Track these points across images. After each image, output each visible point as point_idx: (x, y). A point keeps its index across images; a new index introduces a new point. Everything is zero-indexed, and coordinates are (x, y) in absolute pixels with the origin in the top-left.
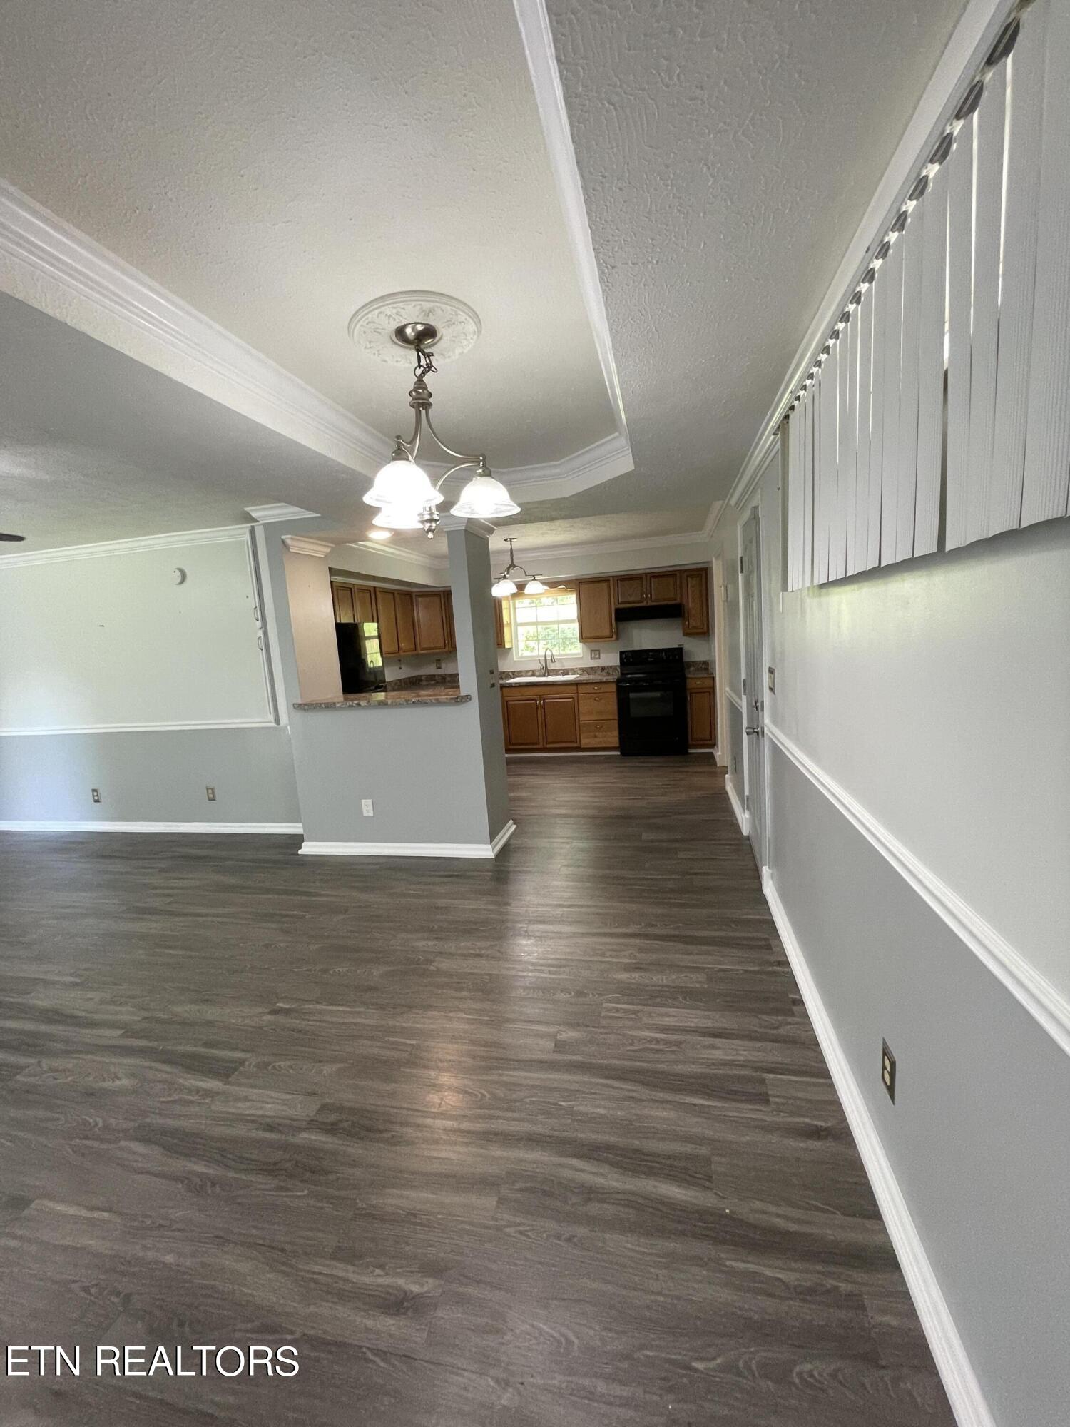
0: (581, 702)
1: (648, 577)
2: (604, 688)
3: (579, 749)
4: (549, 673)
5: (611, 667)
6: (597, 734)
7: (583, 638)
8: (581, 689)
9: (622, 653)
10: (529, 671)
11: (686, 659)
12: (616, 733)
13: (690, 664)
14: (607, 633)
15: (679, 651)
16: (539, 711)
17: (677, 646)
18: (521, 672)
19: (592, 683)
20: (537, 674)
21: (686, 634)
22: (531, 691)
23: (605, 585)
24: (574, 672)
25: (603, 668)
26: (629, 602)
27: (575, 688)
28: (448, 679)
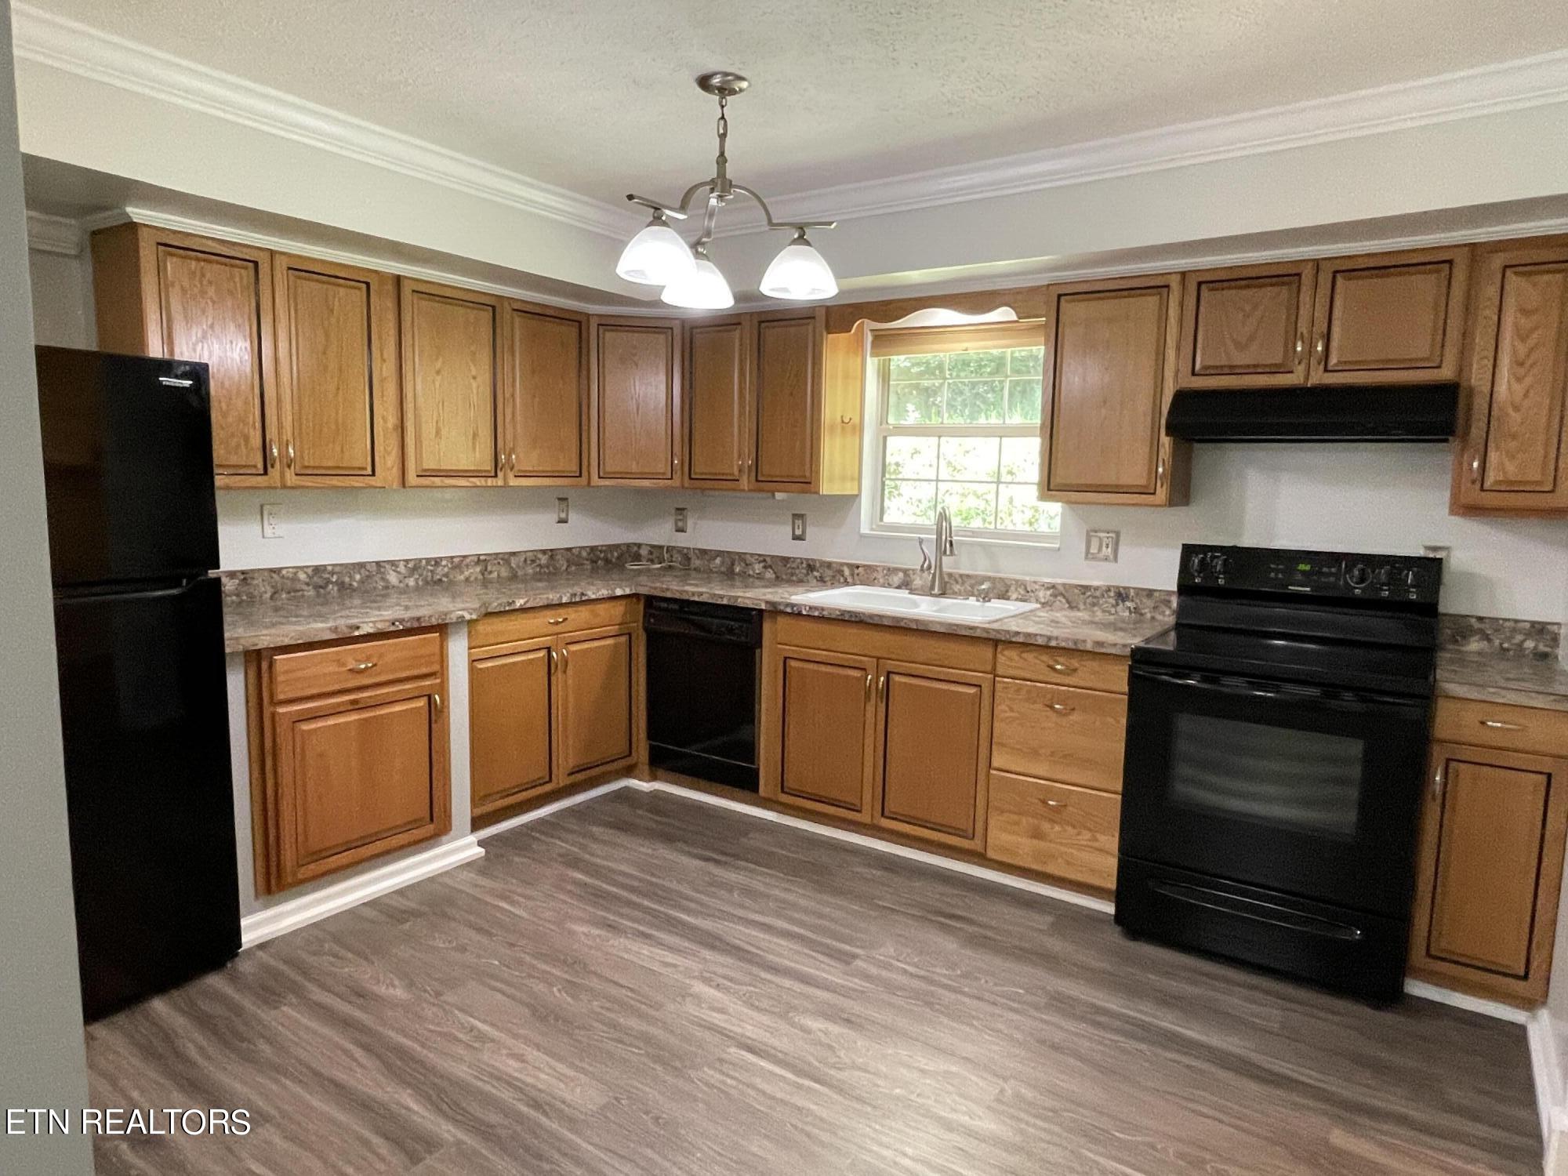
0: (1001, 708)
1: (1325, 279)
2: (1087, 674)
3: (979, 857)
4: (944, 586)
5: (1150, 593)
6: (1046, 826)
7: (1051, 486)
8: (1008, 660)
9: (1188, 551)
10: (896, 570)
11: (1451, 603)
12: (1111, 841)
13: (1464, 627)
14: (1135, 473)
15: (1430, 569)
16: (870, 708)
17: (1421, 552)
18: (869, 568)
19: (1046, 648)
20: (918, 582)
21: (1466, 508)
22: (851, 640)
23: (1151, 302)
24: (1026, 592)
25: (1122, 595)
26: (1232, 370)
27: (987, 652)
28: (696, 563)
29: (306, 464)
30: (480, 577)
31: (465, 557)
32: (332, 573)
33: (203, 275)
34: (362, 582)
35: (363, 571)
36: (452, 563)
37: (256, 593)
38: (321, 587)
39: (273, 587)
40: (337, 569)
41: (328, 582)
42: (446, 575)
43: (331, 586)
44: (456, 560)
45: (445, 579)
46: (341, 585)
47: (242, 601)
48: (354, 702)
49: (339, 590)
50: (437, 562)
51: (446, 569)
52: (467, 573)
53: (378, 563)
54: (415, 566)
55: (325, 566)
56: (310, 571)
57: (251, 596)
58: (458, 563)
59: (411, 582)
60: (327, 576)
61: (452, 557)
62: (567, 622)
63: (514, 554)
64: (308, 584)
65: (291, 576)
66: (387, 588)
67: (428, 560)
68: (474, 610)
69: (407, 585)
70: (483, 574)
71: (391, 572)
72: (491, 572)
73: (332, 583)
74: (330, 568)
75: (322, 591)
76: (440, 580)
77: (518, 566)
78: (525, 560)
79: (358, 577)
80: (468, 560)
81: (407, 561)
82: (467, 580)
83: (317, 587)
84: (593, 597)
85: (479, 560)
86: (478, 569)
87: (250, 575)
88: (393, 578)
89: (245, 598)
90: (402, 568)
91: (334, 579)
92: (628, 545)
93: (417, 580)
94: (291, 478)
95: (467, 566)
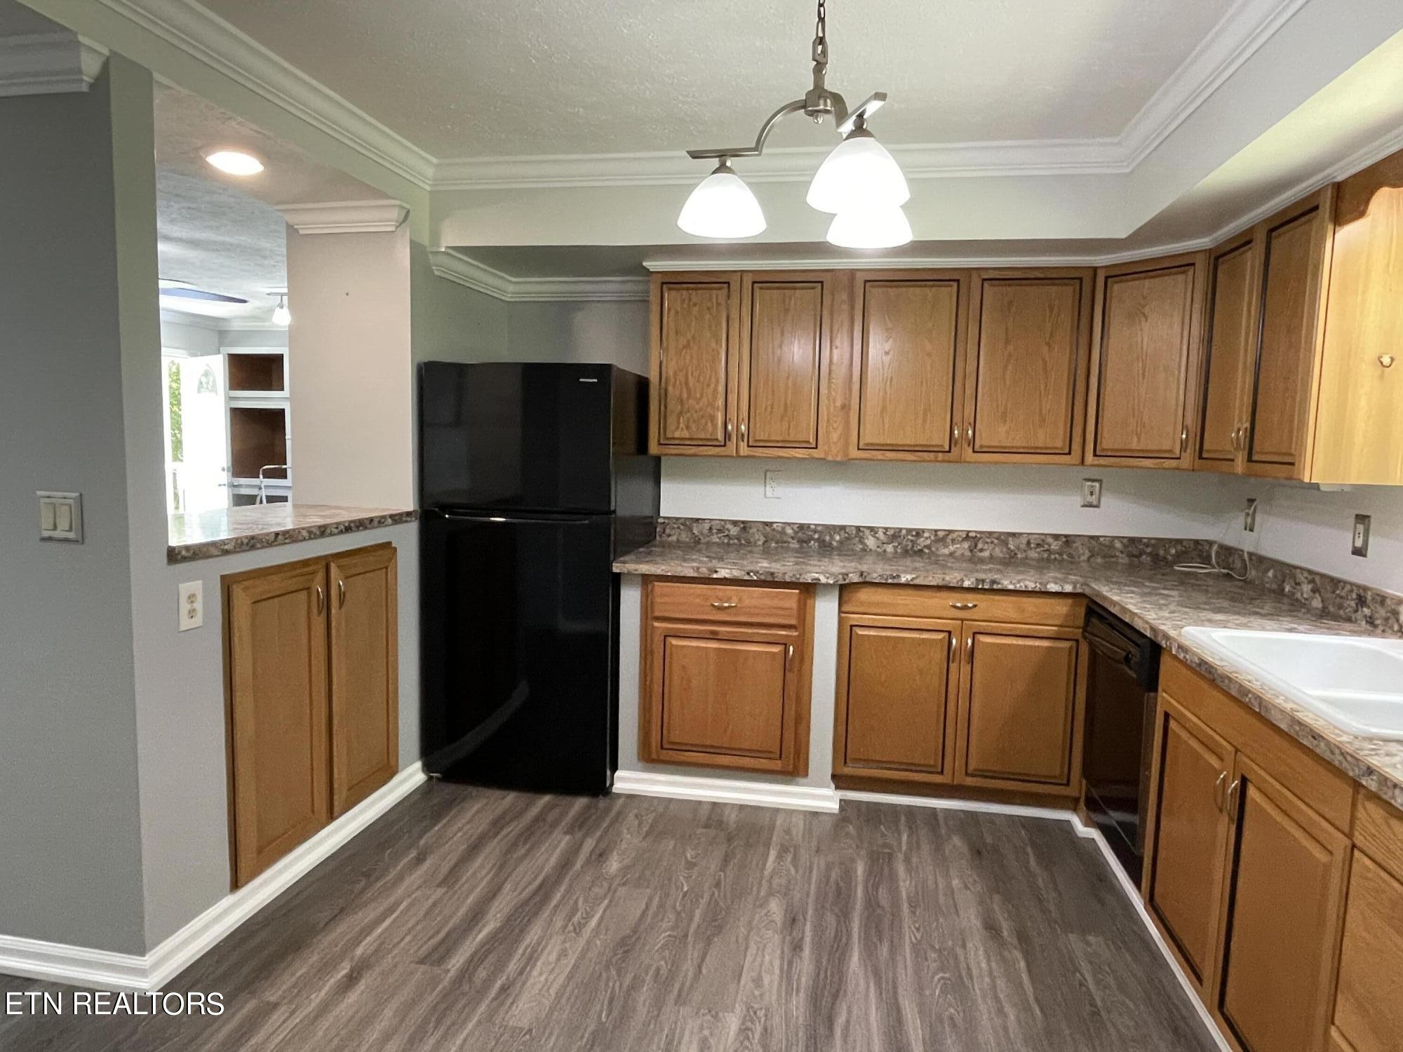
29: (757, 438)
30: (968, 553)
31: (950, 532)
32: (815, 532)
33: (690, 300)
34: (841, 542)
35: (842, 533)
36: (936, 535)
37: (752, 540)
38: (806, 542)
39: (765, 537)
40: (819, 528)
41: (811, 538)
42: (928, 547)
43: (812, 542)
44: (941, 534)
45: (927, 551)
46: (821, 542)
47: (741, 544)
48: (713, 632)
49: (820, 547)
50: (919, 533)
51: (928, 542)
52: (952, 548)
53: (858, 528)
54: (895, 535)
55: (810, 524)
56: (795, 527)
57: (748, 542)
58: (942, 537)
59: (890, 548)
60: (810, 533)
61: (936, 531)
62: (974, 609)
63: (1014, 535)
64: (793, 538)
65: (780, 529)
66: (864, 550)
67: (909, 531)
68: (832, 574)
69: (885, 551)
70: (971, 551)
71: (870, 537)
72: (981, 550)
73: (813, 539)
74: (813, 527)
75: (805, 545)
76: (921, 551)
77: (1018, 548)
78: (1029, 543)
79: (838, 538)
80: (954, 535)
81: (886, 529)
82: (951, 554)
83: (801, 541)
84: (1011, 587)
85: (967, 536)
86: (966, 545)
87: (748, 525)
88: (871, 542)
89: (743, 542)
90: (880, 534)
91: (816, 536)
92: (1197, 542)
93: (895, 547)
94: (744, 450)
95: (953, 540)
